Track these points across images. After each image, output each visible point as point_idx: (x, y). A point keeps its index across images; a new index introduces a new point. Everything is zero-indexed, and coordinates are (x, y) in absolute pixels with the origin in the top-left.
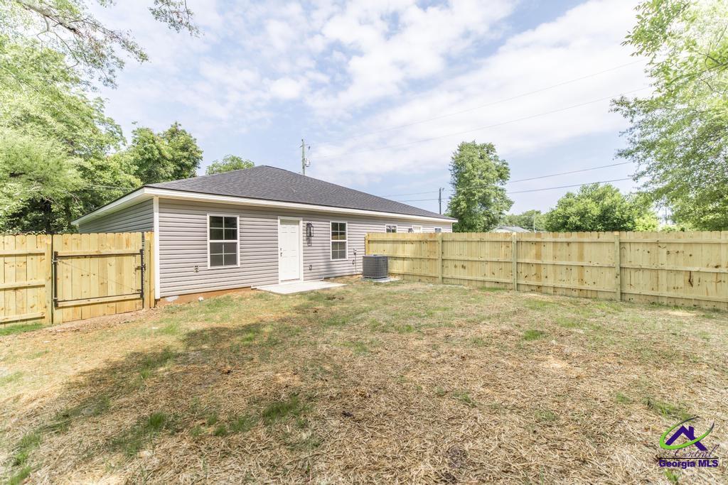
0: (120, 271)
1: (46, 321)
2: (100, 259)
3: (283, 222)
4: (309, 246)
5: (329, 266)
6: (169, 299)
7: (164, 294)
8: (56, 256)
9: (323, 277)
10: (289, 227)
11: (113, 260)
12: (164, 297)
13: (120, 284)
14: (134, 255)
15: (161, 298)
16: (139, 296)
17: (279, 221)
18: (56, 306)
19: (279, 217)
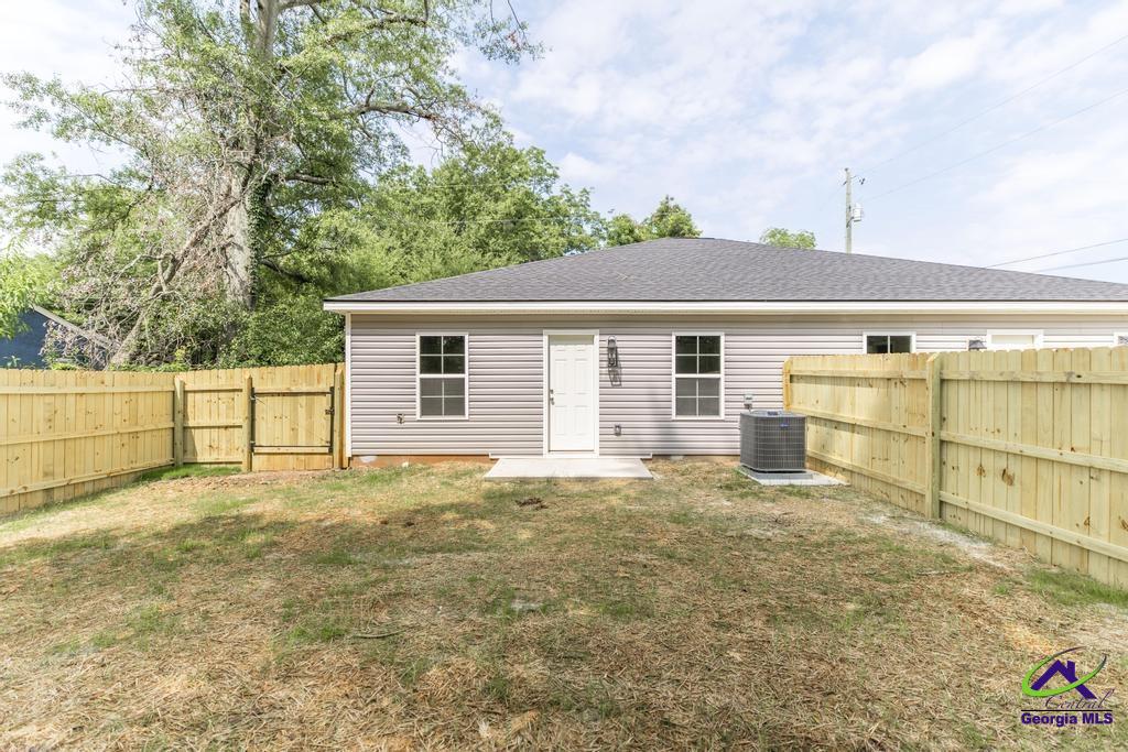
0: (310, 414)
1: (244, 467)
2: (292, 398)
3: (552, 340)
4: (614, 387)
5: (667, 430)
6: (365, 460)
7: (357, 452)
8: (253, 393)
9: (652, 452)
10: (571, 349)
11: (303, 399)
12: (357, 456)
13: (310, 432)
14: (324, 394)
15: (353, 456)
16: (326, 450)
17: (545, 338)
18: (253, 451)
19: (544, 331)
